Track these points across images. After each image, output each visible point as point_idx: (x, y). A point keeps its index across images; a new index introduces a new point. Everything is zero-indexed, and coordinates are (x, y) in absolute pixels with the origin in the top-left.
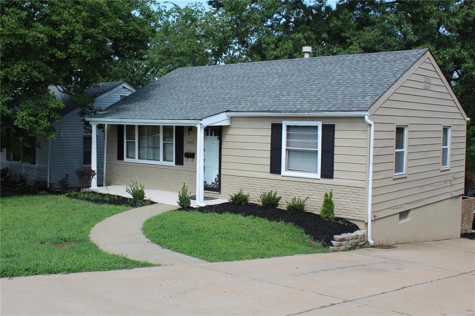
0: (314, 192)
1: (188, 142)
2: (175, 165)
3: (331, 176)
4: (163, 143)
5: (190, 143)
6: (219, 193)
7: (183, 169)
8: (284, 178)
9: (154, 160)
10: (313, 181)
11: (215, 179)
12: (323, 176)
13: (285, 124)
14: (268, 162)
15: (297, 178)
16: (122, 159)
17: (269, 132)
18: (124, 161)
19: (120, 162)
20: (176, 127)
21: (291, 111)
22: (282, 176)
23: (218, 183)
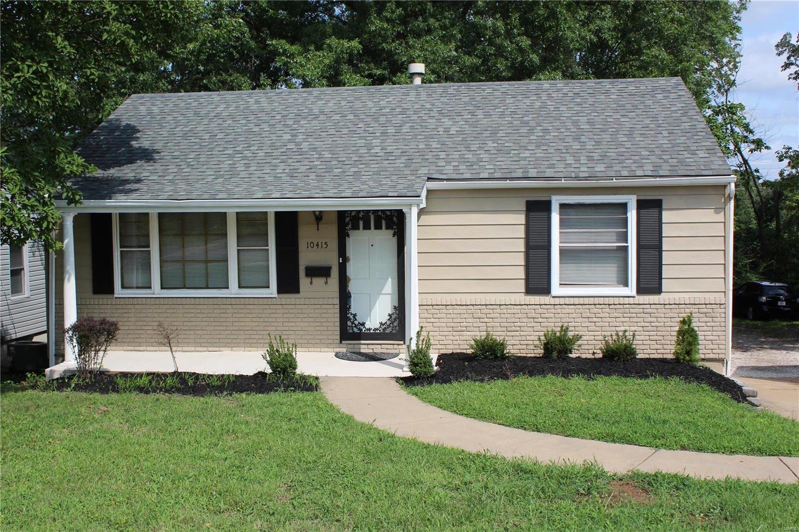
0: (623, 320)
1: (311, 245)
2: (276, 296)
3: (658, 290)
4: (238, 250)
5: (315, 247)
6: (402, 342)
7: (298, 301)
8: (557, 301)
9: (207, 288)
10: (622, 301)
11: (390, 315)
12: (642, 290)
13: (556, 201)
14: (521, 273)
15: (587, 299)
16: (111, 291)
17: (521, 219)
18: (115, 296)
19: (103, 299)
20: (277, 214)
21: (577, 178)
22: (554, 297)
23: (396, 324)
